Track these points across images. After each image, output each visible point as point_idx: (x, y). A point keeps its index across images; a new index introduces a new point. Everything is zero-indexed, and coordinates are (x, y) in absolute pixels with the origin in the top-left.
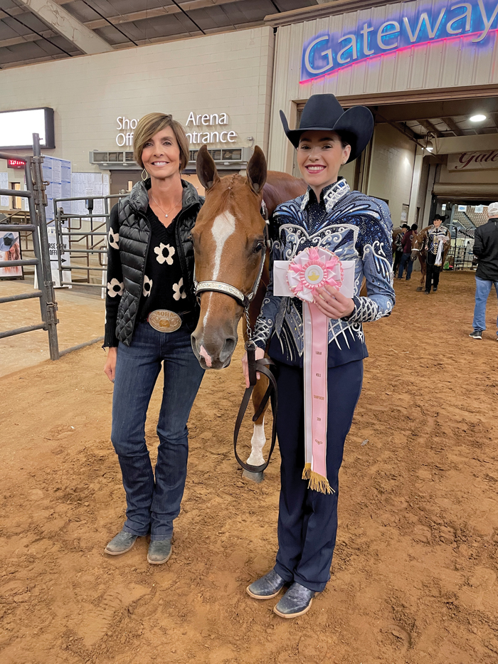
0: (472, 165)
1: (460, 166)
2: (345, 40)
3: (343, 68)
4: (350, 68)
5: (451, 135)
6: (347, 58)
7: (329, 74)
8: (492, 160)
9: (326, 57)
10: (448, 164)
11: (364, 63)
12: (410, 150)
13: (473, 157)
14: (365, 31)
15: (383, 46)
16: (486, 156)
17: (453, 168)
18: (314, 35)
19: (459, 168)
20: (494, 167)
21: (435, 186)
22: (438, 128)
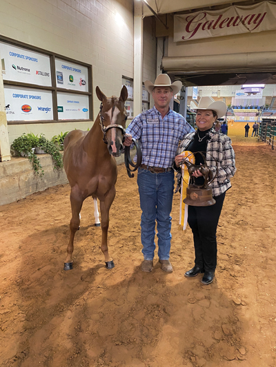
0: (200, 34)
1: (187, 36)
8: (220, 27)
10: (175, 34)
13: (200, 24)
16: (213, 24)
17: (180, 39)
19: (186, 38)
20: (222, 34)
21: (164, 60)
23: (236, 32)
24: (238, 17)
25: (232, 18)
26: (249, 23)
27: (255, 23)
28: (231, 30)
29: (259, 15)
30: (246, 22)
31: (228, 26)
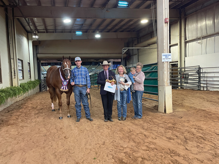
5: (44, 32)
12: (26, 37)
21: (38, 55)
22: (38, 28)
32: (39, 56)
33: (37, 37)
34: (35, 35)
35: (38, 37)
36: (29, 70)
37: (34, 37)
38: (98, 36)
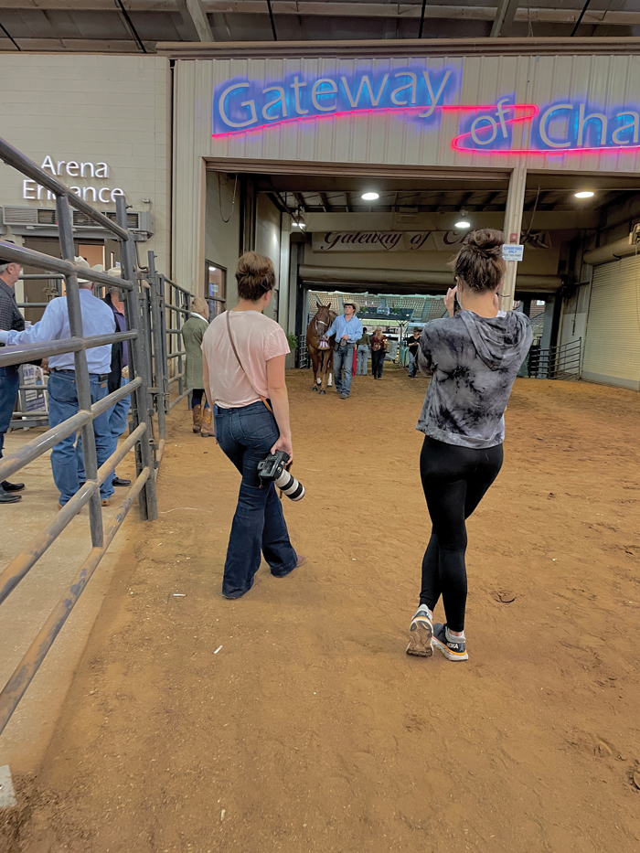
0: (339, 246)
1: (326, 247)
2: (270, 92)
3: (270, 126)
4: (278, 126)
5: (322, 211)
6: (273, 114)
7: (251, 131)
8: (360, 241)
9: (246, 110)
10: (313, 243)
11: (295, 123)
12: (277, 225)
13: (339, 237)
14: (296, 85)
15: (319, 107)
16: (352, 238)
17: (318, 248)
18: (227, 79)
19: (324, 249)
20: (362, 249)
21: (301, 269)
22: (309, 202)
23: (375, 249)
24: (376, 235)
25: (371, 235)
26: (386, 242)
27: (391, 242)
28: (370, 246)
29: (396, 236)
30: (384, 240)
31: (367, 242)
32: (304, 271)
33: (302, 225)
34: (299, 219)
35: (304, 225)
36: (275, 307)
37: (295, 224)
38: (463, 225)
